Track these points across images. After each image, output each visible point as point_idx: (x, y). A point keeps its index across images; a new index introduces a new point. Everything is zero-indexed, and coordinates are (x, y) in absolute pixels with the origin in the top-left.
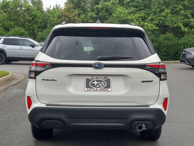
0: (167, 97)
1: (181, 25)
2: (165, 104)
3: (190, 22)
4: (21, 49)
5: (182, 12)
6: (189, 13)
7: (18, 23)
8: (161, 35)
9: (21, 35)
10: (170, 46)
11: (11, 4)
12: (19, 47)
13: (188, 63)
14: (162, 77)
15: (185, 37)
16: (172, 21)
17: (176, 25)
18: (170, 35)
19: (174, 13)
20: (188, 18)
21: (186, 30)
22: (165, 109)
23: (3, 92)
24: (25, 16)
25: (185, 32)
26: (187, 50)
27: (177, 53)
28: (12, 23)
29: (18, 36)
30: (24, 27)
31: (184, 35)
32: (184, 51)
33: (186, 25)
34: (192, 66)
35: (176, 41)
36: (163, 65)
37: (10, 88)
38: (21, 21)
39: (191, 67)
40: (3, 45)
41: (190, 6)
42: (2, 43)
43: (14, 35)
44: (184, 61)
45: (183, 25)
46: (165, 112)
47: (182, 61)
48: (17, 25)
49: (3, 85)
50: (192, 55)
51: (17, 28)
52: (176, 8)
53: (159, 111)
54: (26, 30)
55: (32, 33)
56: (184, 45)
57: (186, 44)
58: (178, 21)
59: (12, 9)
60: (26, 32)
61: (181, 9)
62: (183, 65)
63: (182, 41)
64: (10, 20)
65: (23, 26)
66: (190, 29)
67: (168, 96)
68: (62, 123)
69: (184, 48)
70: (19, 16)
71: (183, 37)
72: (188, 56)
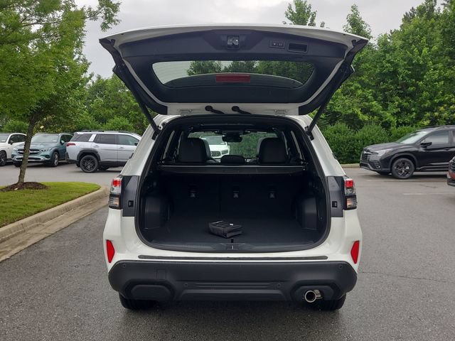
0: (357, 240)
1: (358, 111)
2: (354, 252)
3: (372, 106)
4: (121, 149)
5: (360, 92)
6: (369, 93)
7: (119, 112)
8: (329, 126)
9: (124, 129)
10: (342, 143)
11: (109, 84)
12: (119, 146)
13: (372, 168)
14: (348, 204)
15: (365, 128)
16: (344, 106)
17: (350, 111)
18: (341, 126)
19: (347, 94)
20: (368, 100)
21: (366, 118)
22: (355, 262)
23: (88, 218)
24: (129, 101)
25: (364, 121)
26: (369, 148)
27: (353, 152)
28: (111, 111)
29: (119, 130)
30: (127, 117)
31: (363, 126)
32: (366, 150)
33: (365, 111)
34: (378, 172)
35: (351, 134)
36: (350, 182)
37: (100, 210)
38: (124, 109)
39: (376, 173)
40: (94, 144)
41: (370, 83)
42: (94, 141)
43: (112, 130)
44: (366, 166)
45: (361, 111)
46: (355, 267)
47: (362, 165)
48: (118, 114)
49: (90, 207)
50: (379, 155)
51: (117, 119)
52: (350, 86)
53: (346, 266)
54: (130, 122)
55: (139, 125)
56: (363, 140)
57: (367, 139)
58: (353, 105)
59: (110, 92)
60: (131, 125)
61: (357, 88)
62: (364, 171)
63: (359, 134)
64: (107, 108)
65: (126, 115)
66: (371, 117)
67: (360, 238)
68: (167, 290)
69: (364, 144)
70: (121, 101)
71: (361, 128)
72: (372, 158)
